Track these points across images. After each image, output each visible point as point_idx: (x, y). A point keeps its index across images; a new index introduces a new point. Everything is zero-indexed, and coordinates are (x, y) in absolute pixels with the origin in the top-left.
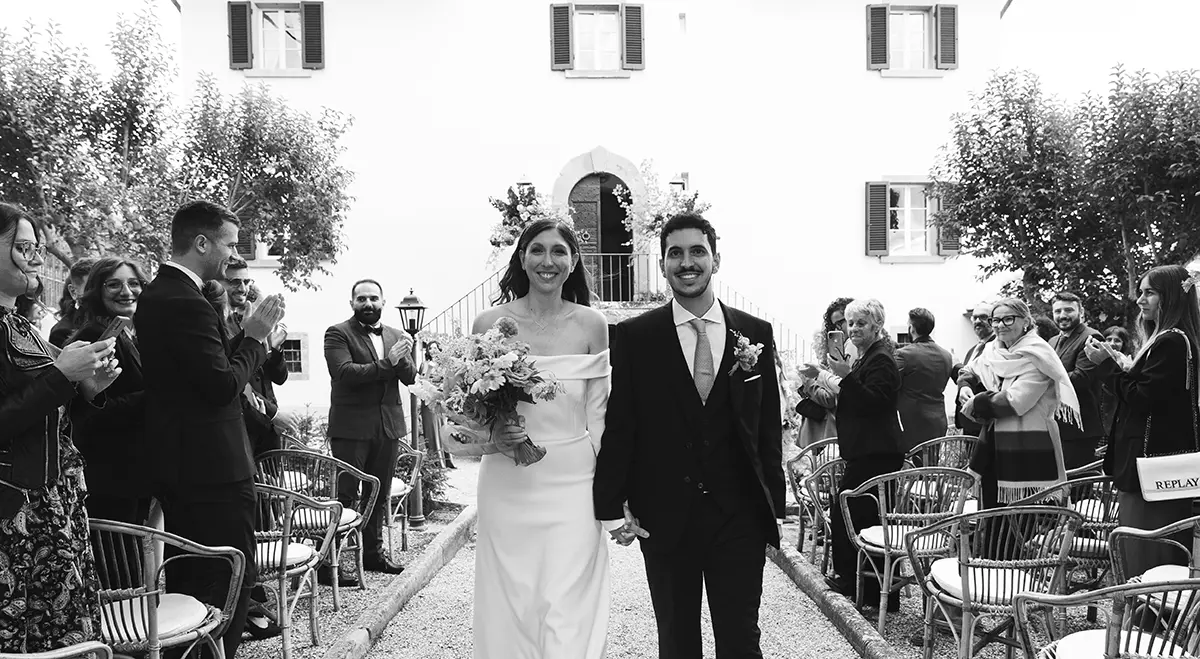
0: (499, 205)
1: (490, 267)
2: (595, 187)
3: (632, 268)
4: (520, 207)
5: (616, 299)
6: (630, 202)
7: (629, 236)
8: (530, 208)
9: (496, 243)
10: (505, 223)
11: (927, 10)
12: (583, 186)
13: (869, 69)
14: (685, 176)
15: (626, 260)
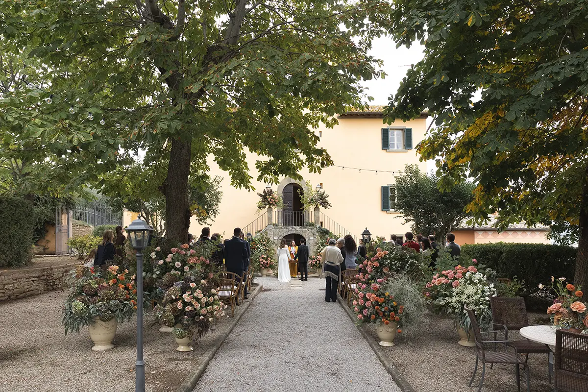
0: (260, 195)
1: (257, 215)
2: (292, 188)
3: (304, 215)
4: (267, 196)
5: (298, 226)
6: (303, 194)
7: (303, 205)
8: (271, 197)
9: (260, 208)
10: (262, 201)
11: (402, 130)
12: (288, 187)
13: (382, 149)
14: (321, 184)
15: (301, 213)
